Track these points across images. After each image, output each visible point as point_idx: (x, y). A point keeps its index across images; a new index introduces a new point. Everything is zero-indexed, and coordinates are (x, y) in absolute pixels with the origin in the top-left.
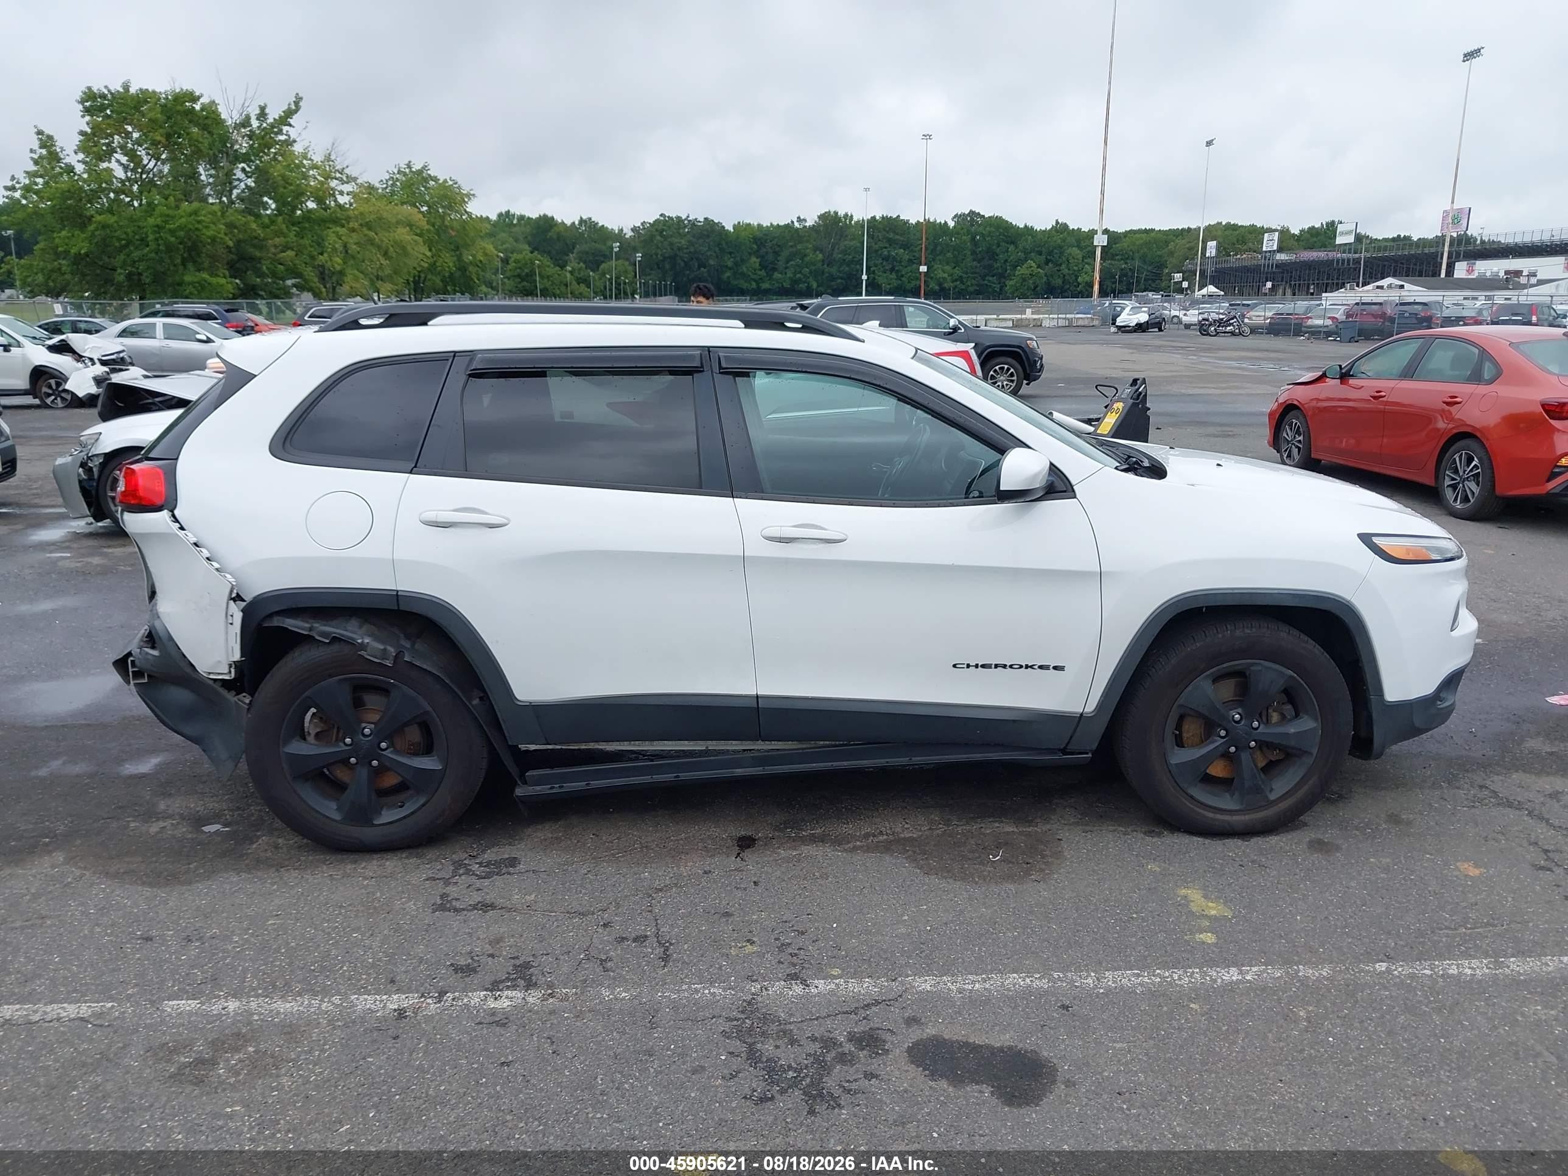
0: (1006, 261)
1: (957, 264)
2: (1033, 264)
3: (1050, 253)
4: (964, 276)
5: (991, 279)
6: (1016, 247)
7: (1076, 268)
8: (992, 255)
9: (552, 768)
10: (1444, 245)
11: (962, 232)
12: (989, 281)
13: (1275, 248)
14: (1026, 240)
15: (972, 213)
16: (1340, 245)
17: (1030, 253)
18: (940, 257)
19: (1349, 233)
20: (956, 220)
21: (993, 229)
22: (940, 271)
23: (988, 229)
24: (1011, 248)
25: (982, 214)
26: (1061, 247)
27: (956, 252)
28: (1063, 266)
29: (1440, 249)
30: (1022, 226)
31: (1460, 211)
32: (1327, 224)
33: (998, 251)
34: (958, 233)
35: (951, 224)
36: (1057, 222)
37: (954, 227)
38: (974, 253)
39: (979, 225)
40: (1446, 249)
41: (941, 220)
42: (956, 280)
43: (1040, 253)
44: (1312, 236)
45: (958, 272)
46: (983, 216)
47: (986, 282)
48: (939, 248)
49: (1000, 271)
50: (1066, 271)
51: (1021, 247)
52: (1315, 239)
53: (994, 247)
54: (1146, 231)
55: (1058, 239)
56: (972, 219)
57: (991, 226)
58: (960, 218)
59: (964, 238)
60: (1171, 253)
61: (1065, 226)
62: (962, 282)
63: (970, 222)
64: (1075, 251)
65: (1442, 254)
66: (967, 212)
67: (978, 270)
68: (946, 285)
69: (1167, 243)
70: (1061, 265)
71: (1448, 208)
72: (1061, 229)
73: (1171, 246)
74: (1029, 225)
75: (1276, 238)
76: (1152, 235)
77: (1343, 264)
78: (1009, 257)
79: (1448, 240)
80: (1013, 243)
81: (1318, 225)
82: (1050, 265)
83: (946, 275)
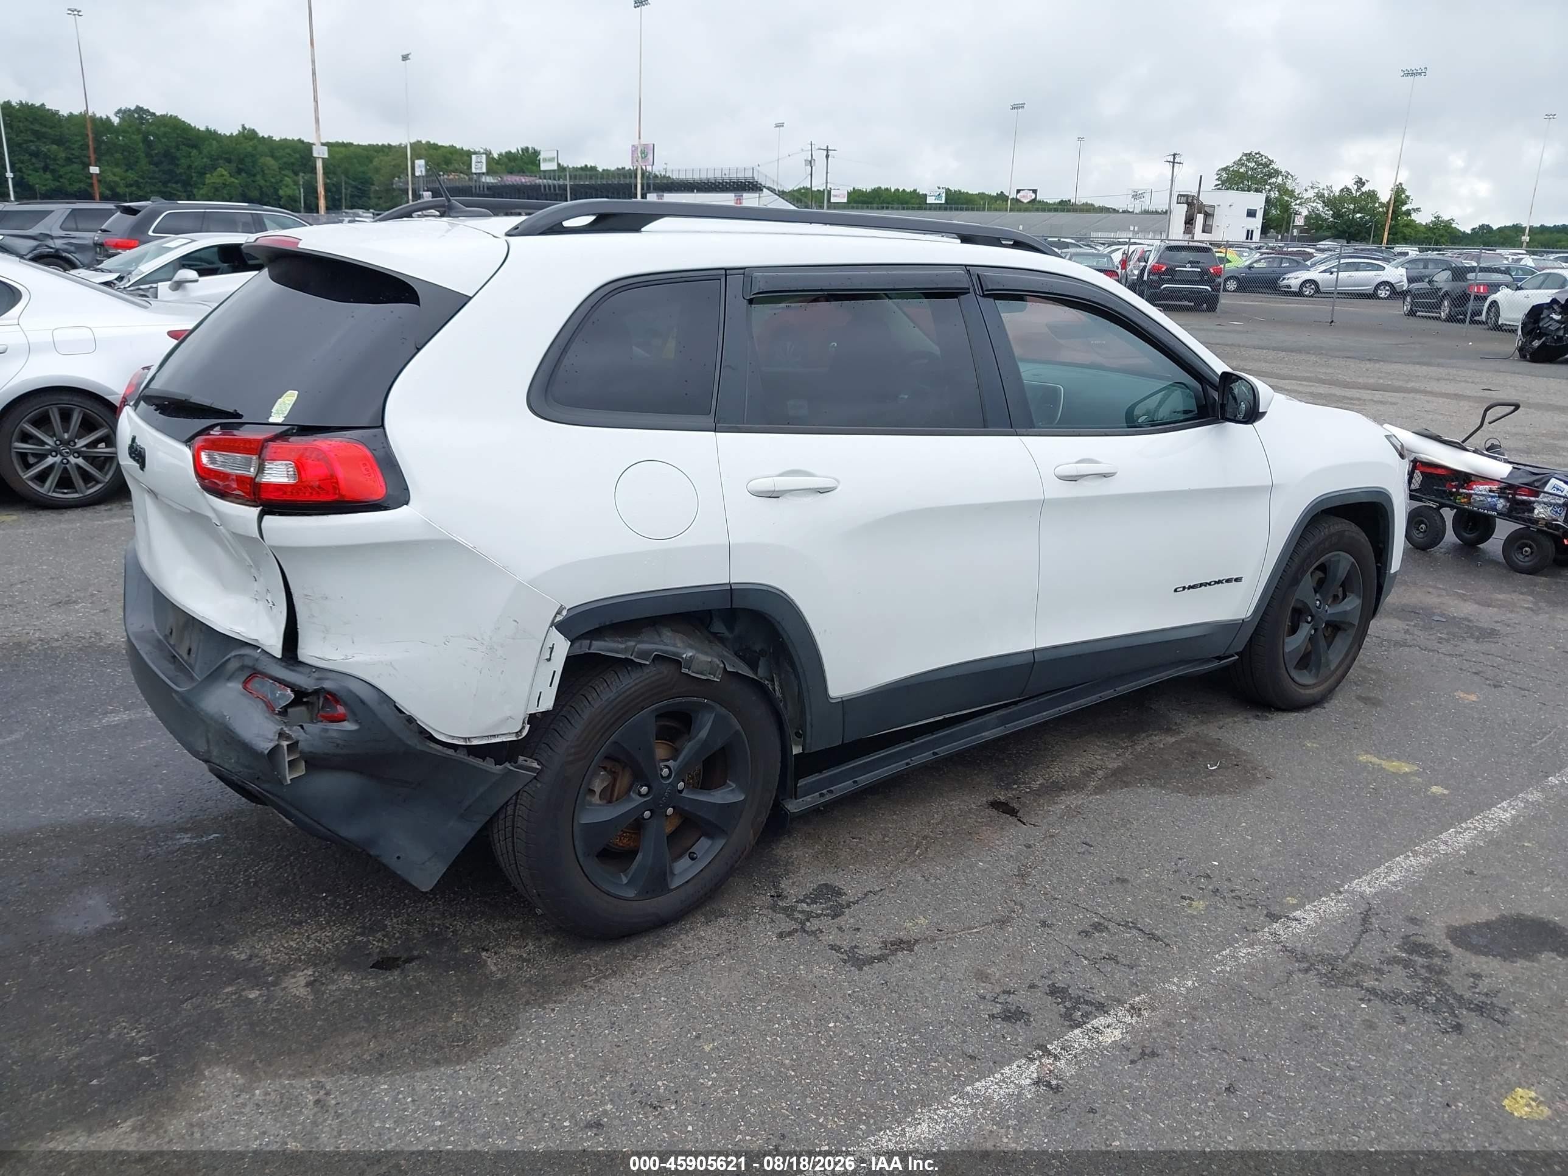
0: (190, 167)
1: (130, 167)
2: (225, 173)
3: (241, 161)
4: (141, 181)
5: (174, 186)
6: (200, 153)
7: (273, 180)
8: (173, 160)
9: (820, 772)
10: (636, 177)
11: (130, 130)
12: (172, 188)
13: (484, 170)
14: (211, 145)
15: (139, 109)
16: (545, 171)
17: (217, 159)
18: (107, 158)
19: (551, 160)
20: (120, 115)
21: (167, 129)
22: (109, 174)
23: (162, 129)
24: (194, 152)
25: (151, 111)
26: (253, 156)
27: (126, 153)
28: (258, 177)
29: (633, 181)
30: (202, 128)
31: (646, 146)
32: (522, 150)
33: (178, 154)
34: (125, 131)
35: (116, 120)
36: (244, 128)
37: (120, 124)
38: (148, 155)
39: (151, 124)
40: (639, 181)
41: (101, 113)
42: (131, 185)
43: (229, 161)
44: (510, 160)
45: (132, 176)
46: (154, 114)
47: (169, 189)
48: (103, 147)
49: (184, 177)
50: (262, 183)
51: (205, 151)
52: (513, 164)
53: (173, 150)
54: (343, 145)
55: (248, 146)
56: (141, 118)
57: (165, 125)
58: (124, 113)
59: (135, 137)
60: (377, 170)
61: (253, 133)
62: (139, 187)
63: (136, 118)
64: (270, 161)
65: (636, 186)
66: (133, 108)
67: (157, 176)
68: (118, 190)
69: (370, 159)
70: (255, 175)
71: (636, 143)
72: (249, 135)
73: (376, 162)
74: (212, 128)
75: (484, 160)
76: (352, 148)
77: (550, 189)
78: (193, 162)
79: (639, 172)
80: (194, 146)
81: (514, 151)
82: (244, 175)
83: (117, 179)
